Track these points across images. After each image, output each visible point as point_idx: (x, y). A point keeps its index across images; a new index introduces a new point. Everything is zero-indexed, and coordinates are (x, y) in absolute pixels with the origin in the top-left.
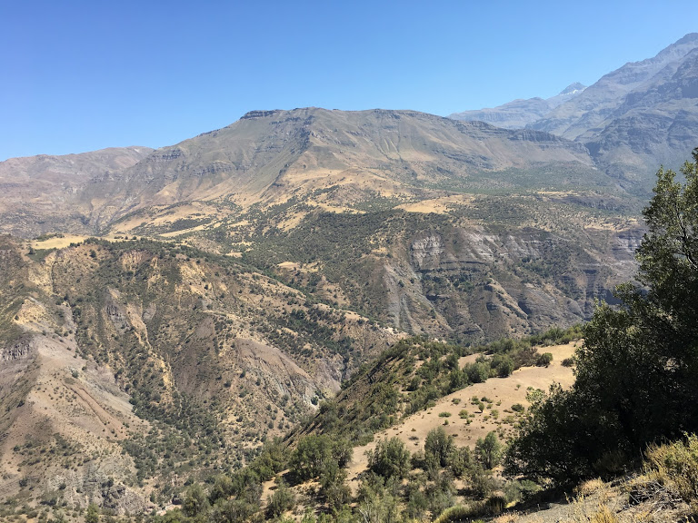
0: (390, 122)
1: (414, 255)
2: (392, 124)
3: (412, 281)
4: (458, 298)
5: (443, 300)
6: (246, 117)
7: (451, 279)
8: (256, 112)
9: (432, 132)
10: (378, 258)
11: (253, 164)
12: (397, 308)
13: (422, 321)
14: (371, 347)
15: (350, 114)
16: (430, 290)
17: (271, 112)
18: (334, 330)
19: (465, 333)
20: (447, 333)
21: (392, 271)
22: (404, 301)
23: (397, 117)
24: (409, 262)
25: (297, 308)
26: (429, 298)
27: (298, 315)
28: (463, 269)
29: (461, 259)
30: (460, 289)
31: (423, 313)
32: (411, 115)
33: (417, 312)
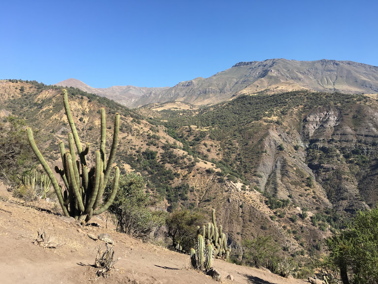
0: (331, 67)
1: (306, 126)
2: (333, 69)
3: (296, 148)
4: (347, 170)
5: (327, 170)
6: (236, 66)
7: (342, 150)
8: (242, 63)
9: (364, 75)
10: (265, 124)
11: (231, 90)
12: (269, 170)
13: (292, 187)
14: (208, 201)
15: (302, 63)
16: (314, 158)
17: (251, 63)
18: (177, 175)
19: (346, 210)
20: (322, 207)
21: (277, 136)
22: (279, 164)
23: (337, 64)
24: (299, 132)
25: (153, 149)
26: (310, 166)
27: (150, 155)
28: (360, 142)
29: (358, 132)
30: (351, 162)
31: (297, 179)
32: (349, 64)
33: (289, 177)
